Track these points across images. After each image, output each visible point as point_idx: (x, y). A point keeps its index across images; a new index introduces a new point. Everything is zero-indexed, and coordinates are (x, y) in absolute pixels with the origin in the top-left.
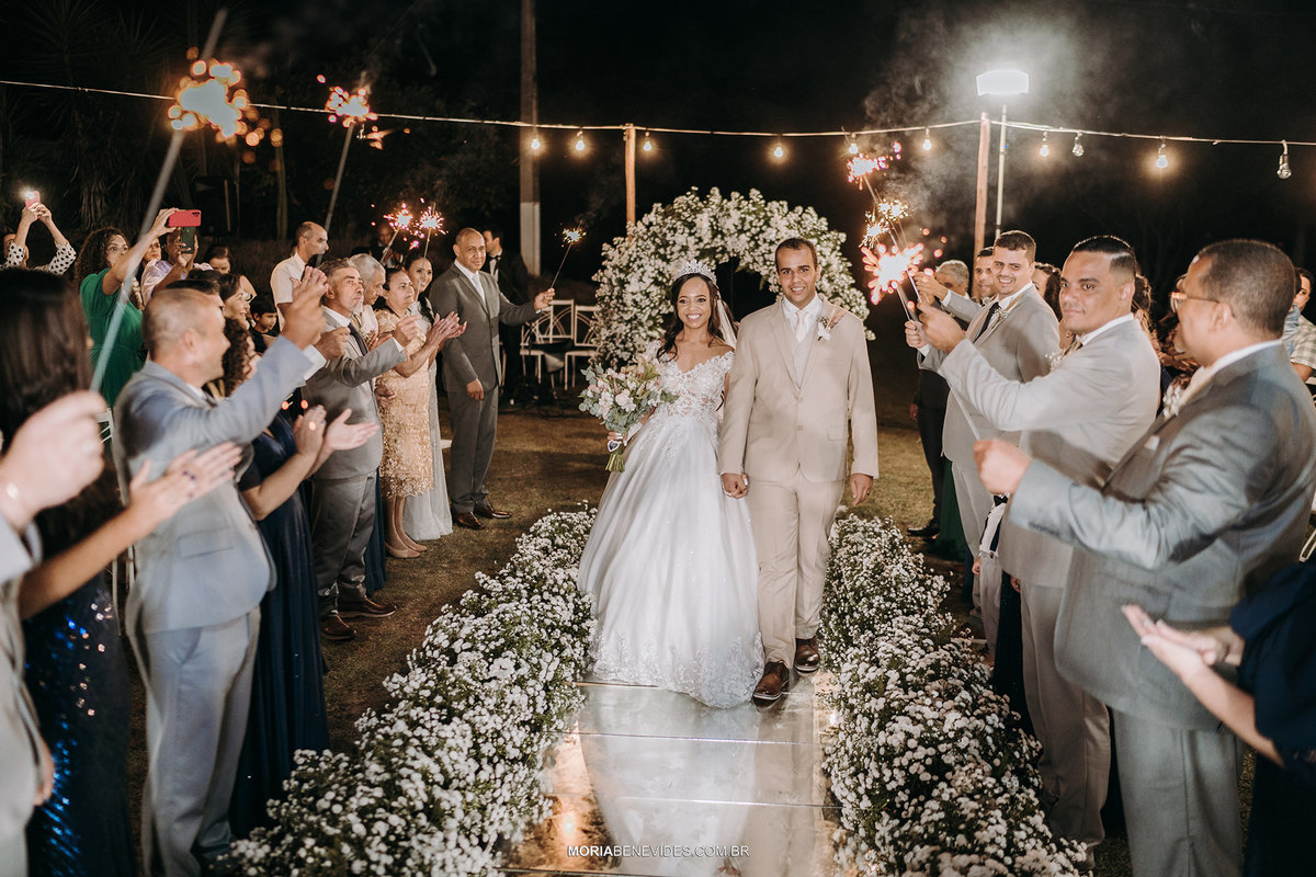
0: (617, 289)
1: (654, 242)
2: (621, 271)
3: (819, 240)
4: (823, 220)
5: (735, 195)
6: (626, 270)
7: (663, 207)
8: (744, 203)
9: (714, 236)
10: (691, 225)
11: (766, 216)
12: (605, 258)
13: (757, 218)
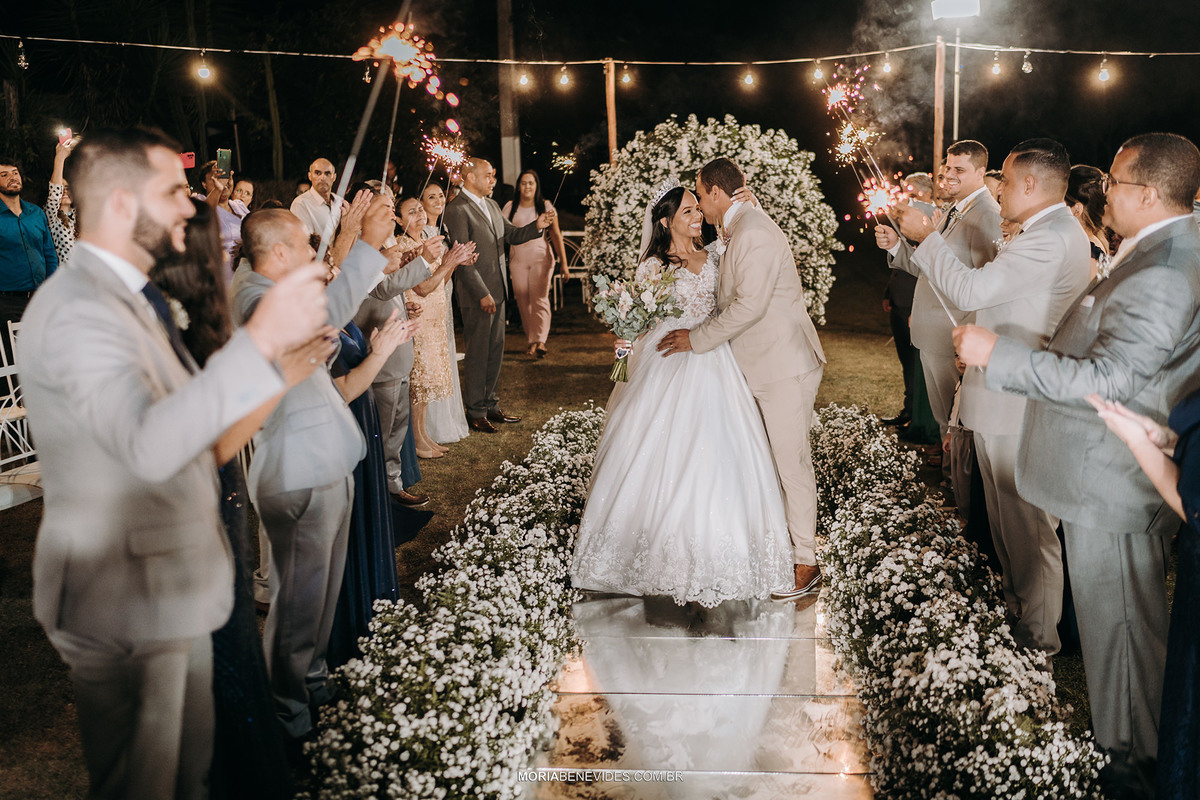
0: (605, 212)
1: (638, 167)
2: (608, 195)
3: (790, 159)
4: (794, 141)
5: (711, 120)
6: (613, 193)
7: (645, 134)
8: (720, 128)
9: (693, 159)
10: (672, 150)
11: (740, 139)
12: (593, 183)
13: (733, 141)
